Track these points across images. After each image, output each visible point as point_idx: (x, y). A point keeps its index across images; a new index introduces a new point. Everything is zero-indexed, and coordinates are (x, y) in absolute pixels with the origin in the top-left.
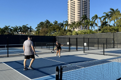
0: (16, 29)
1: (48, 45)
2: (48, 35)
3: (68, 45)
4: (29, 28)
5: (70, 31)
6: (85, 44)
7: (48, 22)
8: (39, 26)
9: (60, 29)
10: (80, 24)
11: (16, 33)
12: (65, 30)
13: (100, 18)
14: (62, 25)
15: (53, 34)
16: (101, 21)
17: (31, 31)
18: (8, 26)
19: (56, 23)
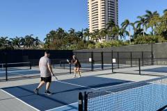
0: (16, 42)
1: (62, 63)
2: (62, 48)
3: (89, 63)
4: (34, 40)
5: (92, 42)
6: (114, 61)
7: (61, 31)
8: (48, 37)
9: (78, 40)
10: (105, 32)
11: (16, 47)
12: (85, 41)
13: (133, 25)
14: (81, 34)
15: (69, 47)
16: (134, 28)
17: (37, 44)
19: (72, 31)
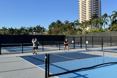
1: (57, 44)
3: (72, 44)
4: (42, 29)
5: (80, 30)
6: (87, 42)
7: (59, 22)
9: (70, 28)
10: (90, 23)
12: (75, 29)
13: (110, 17)
14: (73, 24)
15: (64, 34)
16: (111, 20)
17: (44, 31)
18: (23, 27)
19: (67, 22)
